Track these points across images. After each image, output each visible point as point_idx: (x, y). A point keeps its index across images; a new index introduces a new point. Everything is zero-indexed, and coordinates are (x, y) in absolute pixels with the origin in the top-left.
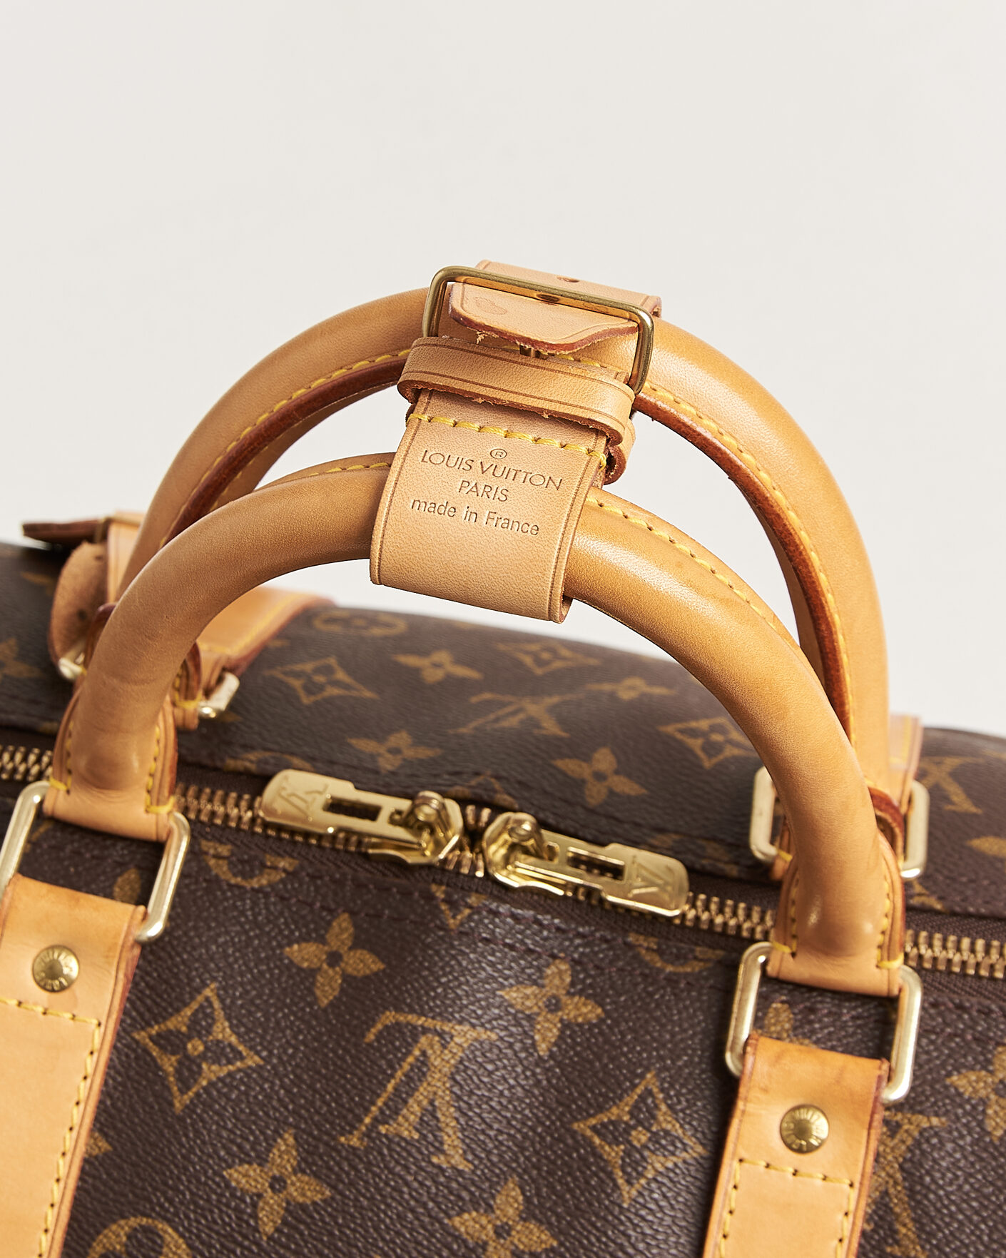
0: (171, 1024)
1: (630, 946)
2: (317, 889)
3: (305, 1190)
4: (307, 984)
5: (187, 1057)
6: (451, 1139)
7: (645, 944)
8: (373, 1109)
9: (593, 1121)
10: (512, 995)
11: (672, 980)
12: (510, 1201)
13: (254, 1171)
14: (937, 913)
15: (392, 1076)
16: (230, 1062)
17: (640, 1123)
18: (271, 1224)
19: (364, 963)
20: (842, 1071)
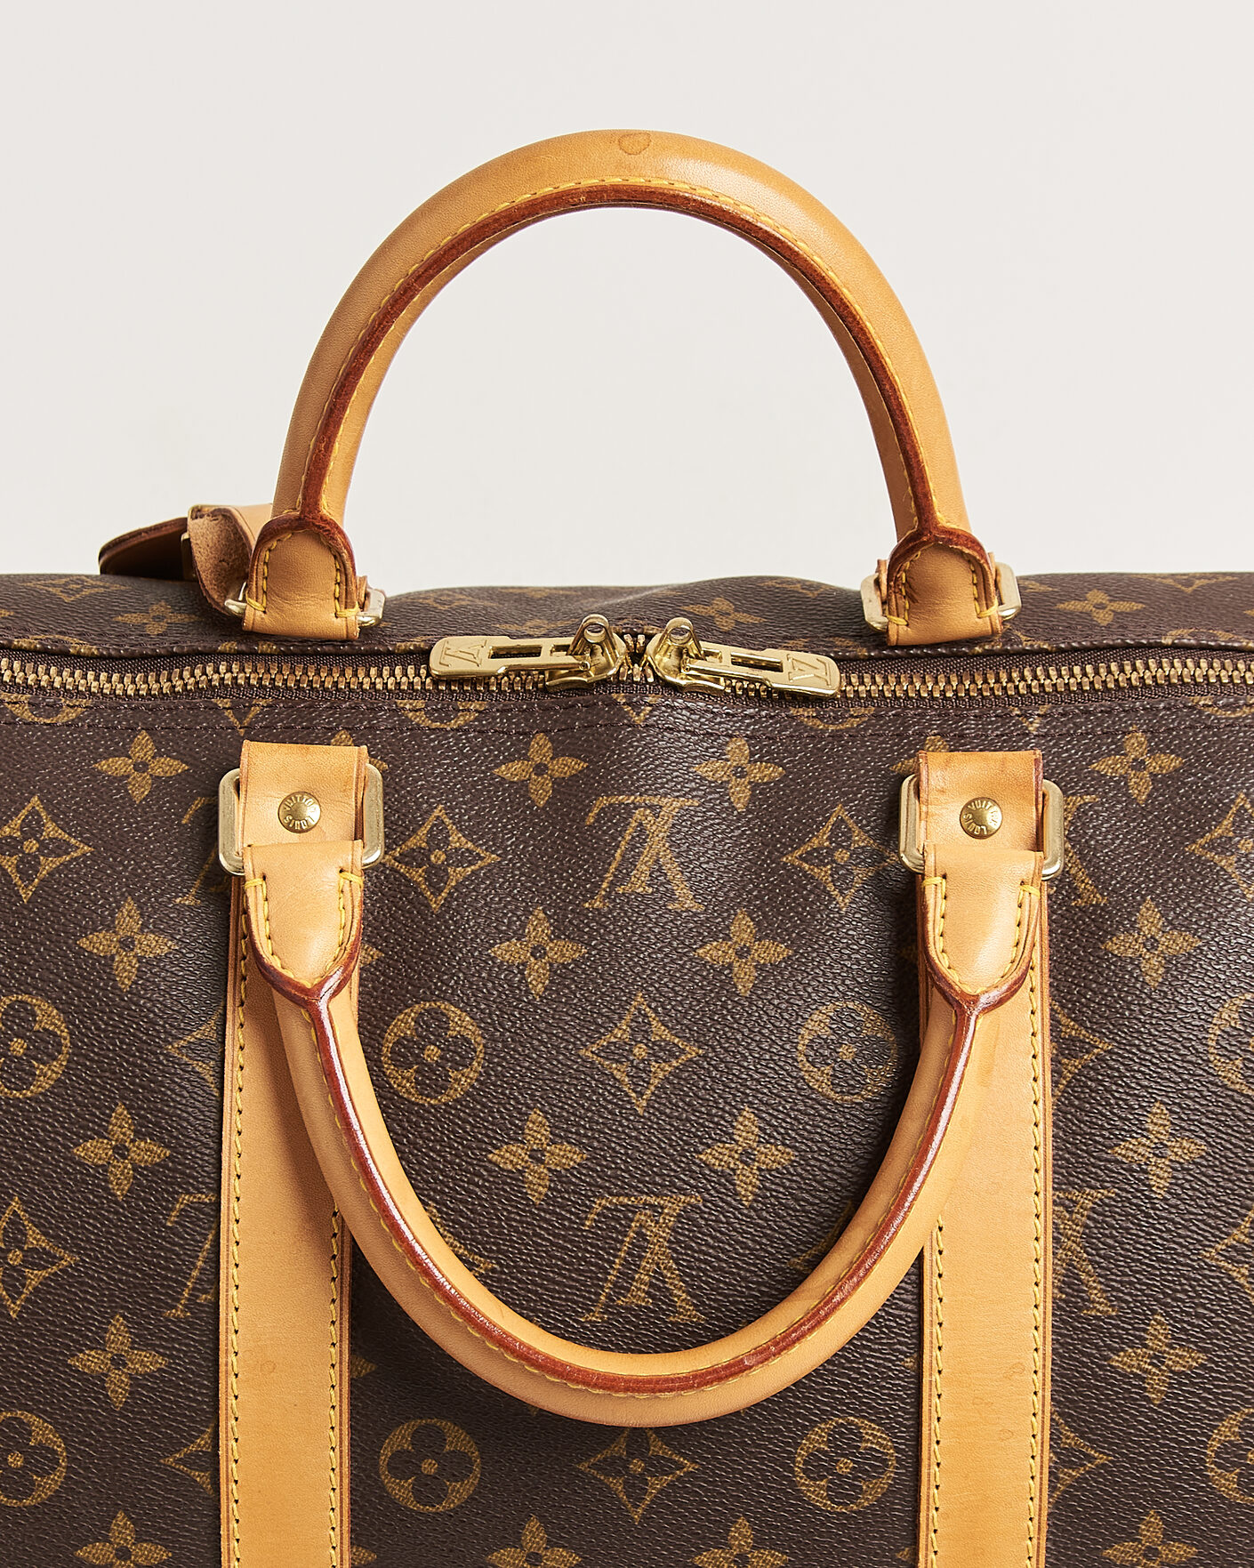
0: (412, 843)
1: (792, 718)
2: (509, 719)
3: (564, 952)
4: (522, 792)
5: (432, 866)
6: (682, 890)
7: (806, 714)
8: (608, 875)
9: (797, 853)
10: (702, 770)
11: (836, 736)
12: (742, 928)
13: (514, 944)
14: (1047, 652)
15: (618, 846)
16: (470, 864)
17: (839, 845)
18: (540, 985)
19: (569, 766)
20: (1004, 762)
